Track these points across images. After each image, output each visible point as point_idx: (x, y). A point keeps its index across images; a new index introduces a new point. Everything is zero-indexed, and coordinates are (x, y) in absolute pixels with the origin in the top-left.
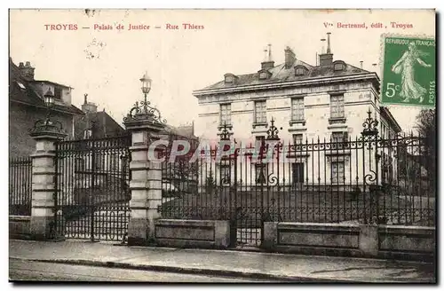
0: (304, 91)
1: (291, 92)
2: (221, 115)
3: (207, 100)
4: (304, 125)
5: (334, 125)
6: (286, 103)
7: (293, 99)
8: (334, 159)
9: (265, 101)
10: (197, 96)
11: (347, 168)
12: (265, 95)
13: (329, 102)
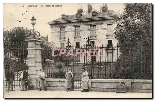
0: (96, 22)
1: (91, 23)
2: (61, 33)
3: (54, 26)
4: (96, 37)
5: (108, 37)
6: (88, 28)
7: (91, 26)
8: (109, 51)
9: (79, 27)
10: (50, 24)
11: (114, 55)
12: (80, 24)
13: (106, 28)
